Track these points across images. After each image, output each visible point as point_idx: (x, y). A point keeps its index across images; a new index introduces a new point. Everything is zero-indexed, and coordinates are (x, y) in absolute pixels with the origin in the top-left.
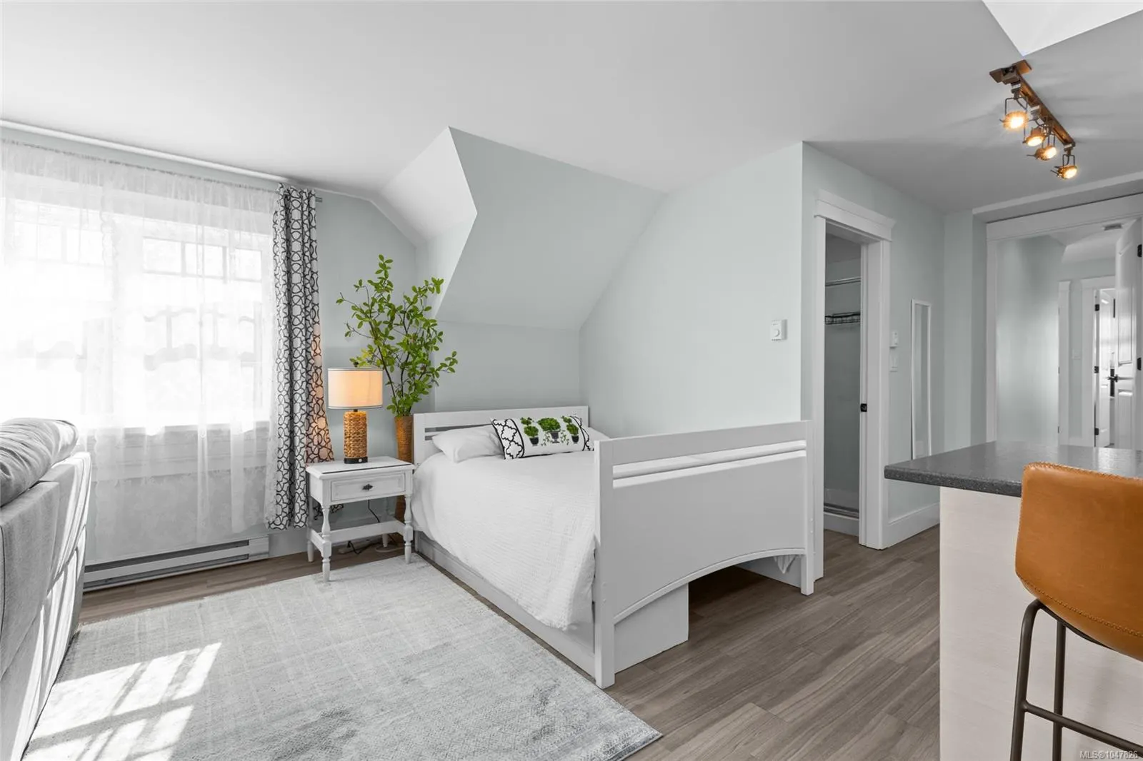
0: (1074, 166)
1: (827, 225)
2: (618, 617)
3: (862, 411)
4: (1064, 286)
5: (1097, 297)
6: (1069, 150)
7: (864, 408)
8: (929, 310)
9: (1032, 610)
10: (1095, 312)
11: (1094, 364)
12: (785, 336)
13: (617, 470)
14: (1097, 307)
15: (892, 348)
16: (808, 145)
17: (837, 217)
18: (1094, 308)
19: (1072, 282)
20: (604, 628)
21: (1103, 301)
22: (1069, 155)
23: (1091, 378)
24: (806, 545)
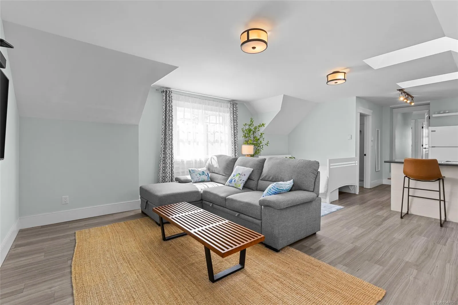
0: (413, 102)
1: (360, 114)
2: (331, 191)
3: (365, 156)
4: (413, 121)
5: (423, 124)
6: (412, 99)
7: (365, 155)
8: (379, 131)
9: (405, 177)
10: (422, 129)
11: (422, 144)
12: (351, 139)
13: (331, 165)
14: (423, 127)
15: (372, 141)
16: (357, 97)
17: (362, 112)
18: (422, 127)
19: (415, 120)
20: (328, 194)
21: (424, 126)
22: (412, 100)
23: (421, 148)
24: (357, 184)
